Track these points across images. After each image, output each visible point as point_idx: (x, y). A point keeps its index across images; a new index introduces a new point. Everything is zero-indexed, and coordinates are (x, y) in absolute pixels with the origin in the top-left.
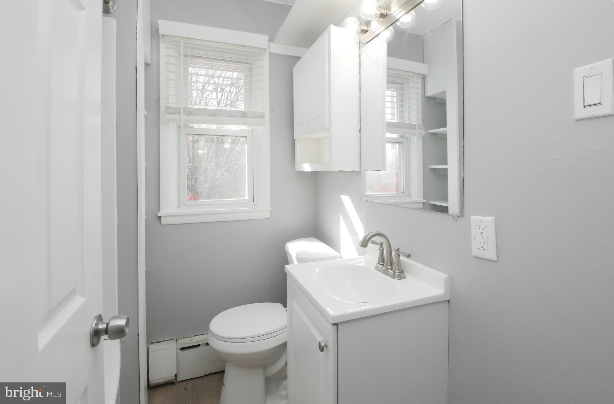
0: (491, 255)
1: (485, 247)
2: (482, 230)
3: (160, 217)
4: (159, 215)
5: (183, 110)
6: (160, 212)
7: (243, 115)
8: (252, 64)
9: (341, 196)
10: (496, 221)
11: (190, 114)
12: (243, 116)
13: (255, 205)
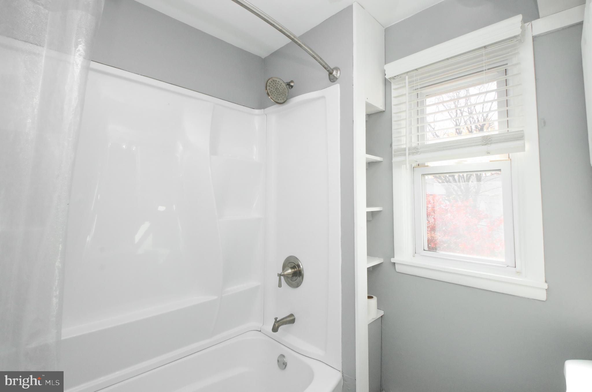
3: (394, 263)
4: (393, 260)
5: (409, 150)
6: (394, 257)
7: (485, 141)
8: (507, 64)
11: (417, 153)
12: (485, 143)
13: (519, 273)
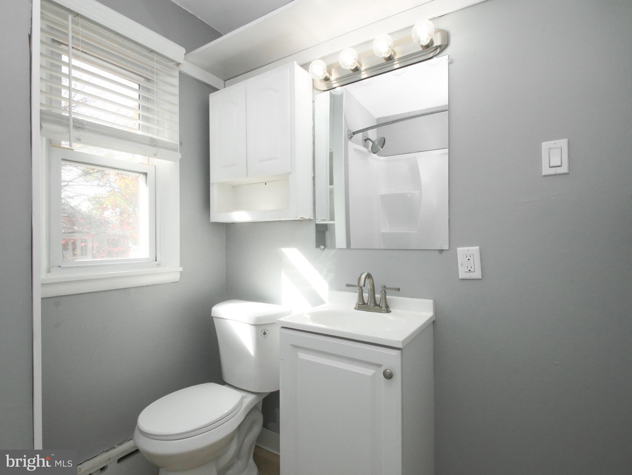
0: (477, 274)
1: (472, 270)
2: (468, 257)
7: (154, 143)
9: (282, 249)
10: (480, 249)
11: (82, 129)
13: (158, 265)
